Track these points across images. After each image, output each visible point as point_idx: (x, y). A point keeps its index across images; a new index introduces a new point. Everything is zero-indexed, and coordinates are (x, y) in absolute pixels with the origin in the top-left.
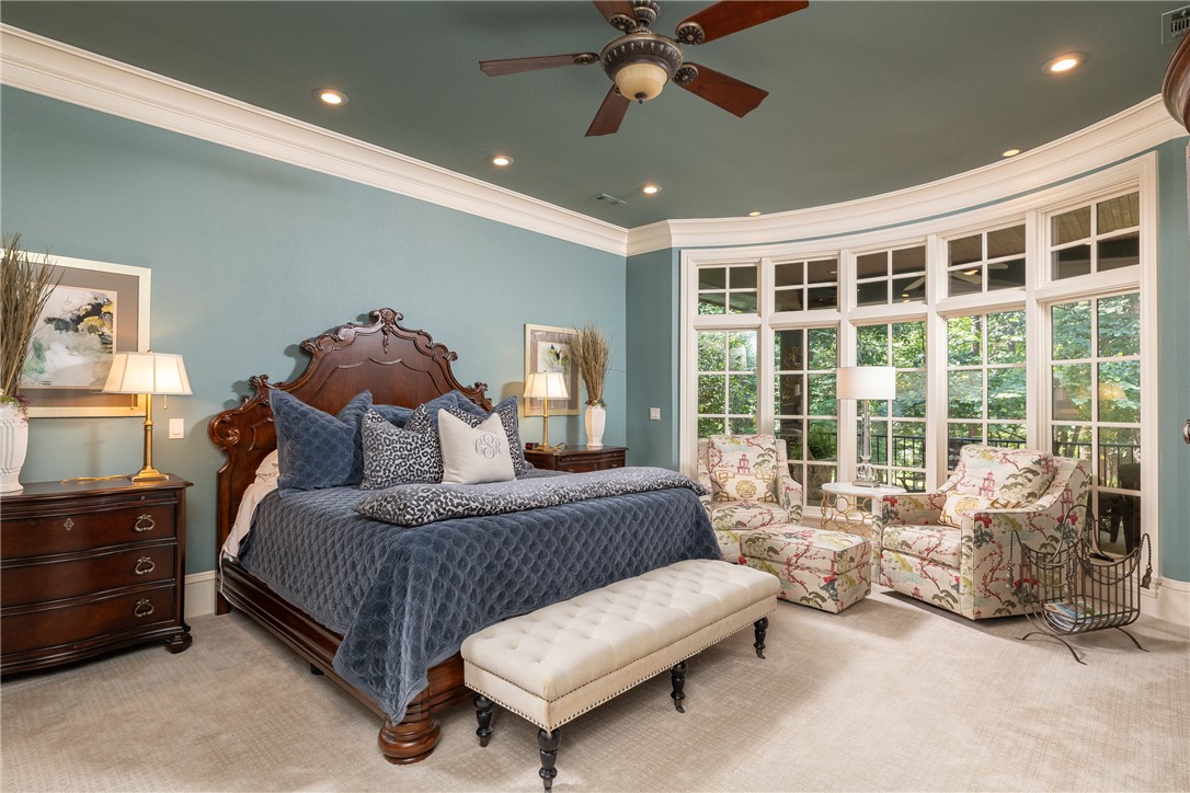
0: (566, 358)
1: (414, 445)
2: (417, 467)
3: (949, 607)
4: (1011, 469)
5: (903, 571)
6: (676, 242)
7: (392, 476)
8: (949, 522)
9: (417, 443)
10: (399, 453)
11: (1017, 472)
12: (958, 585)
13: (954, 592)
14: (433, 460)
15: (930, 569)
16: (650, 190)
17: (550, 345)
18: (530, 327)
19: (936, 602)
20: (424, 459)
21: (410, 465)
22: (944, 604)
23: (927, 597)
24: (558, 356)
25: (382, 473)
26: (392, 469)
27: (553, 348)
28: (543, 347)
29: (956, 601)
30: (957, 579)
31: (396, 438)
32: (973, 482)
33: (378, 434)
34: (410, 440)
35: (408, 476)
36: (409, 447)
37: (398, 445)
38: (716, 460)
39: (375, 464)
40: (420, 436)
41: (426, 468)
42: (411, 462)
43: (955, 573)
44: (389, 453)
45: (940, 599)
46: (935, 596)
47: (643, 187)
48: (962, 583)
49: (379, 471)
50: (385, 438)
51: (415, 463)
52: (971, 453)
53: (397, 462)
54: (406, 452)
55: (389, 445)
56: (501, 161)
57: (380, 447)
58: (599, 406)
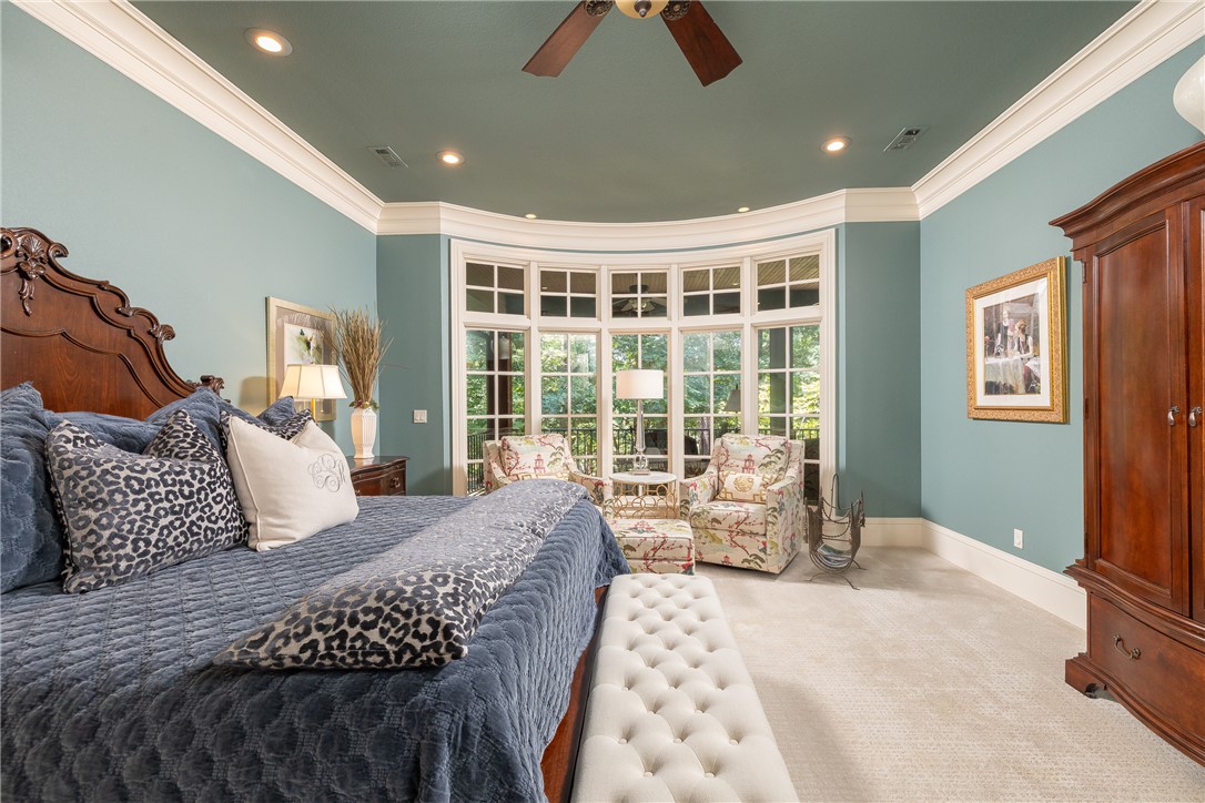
0: (318, 348)
1: (197, 485)
2: (205, 524)
3: (757, 568)
4: (765, 451)
5: (713, 544)
6: (445, 228)
7: (153, 550)
8: (729, 497)
9: (202, 481)
10: (166, 505)
11: (770, 453)
12: (765, 548)
13: (762, 555)
14: (230, 507)
15: (738, 539)
16: (451, 159)
17: (297, 329)
18: (274, 303)
19: (746, 565)
20: (216, 509)
21: (192, 523)
22: (753, 565)
23: (737, 562)
24: (308, 344)
25: (129, 549)
26: (154, 537)
27: (302, 333)
28: (291, 331)
29: (763, 561)
30: (764, 543)
31: (155, 476)
32: (737, 462)
33: (106, 472)
34: (187, 476)
35: (187, 546)
36: (186, 490)
37: (162, 489)
38: (513, 462)
39: (106, 534)
40: (206, 467)
41: (221, 523)
42: (194, 517)
43: (764, 539)
44: (142, 506)
45: (749, 561)
46: (745, 560)
47: (442, 152)
48: (768, 546)
49: (122, 546)
50: (128, 479)
51: (201, 518)
52: (732, 440)
53: (163, 522)
54: (181, 501)
55: (141, 491)
56: (269, 43)
57: (118, 497)
58: (370, 409)
